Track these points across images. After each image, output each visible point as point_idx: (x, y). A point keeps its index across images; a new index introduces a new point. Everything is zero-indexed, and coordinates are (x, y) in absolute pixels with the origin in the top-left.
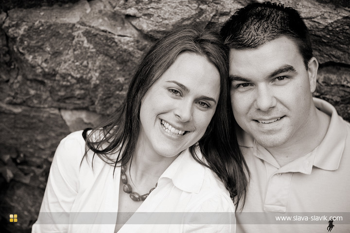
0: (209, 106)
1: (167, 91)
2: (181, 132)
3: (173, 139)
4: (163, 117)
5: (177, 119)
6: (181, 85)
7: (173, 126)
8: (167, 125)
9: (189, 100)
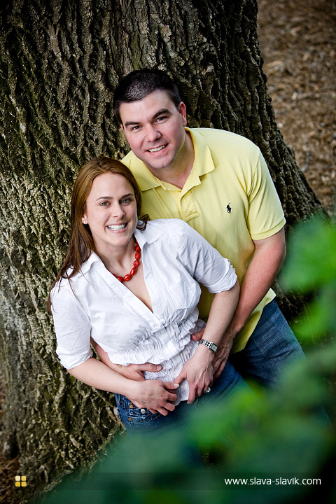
0: (130, 200)
1: (100, 207)
2: (123, 226)
3: (121, 232)
4: (107, 224)
5: (116, 219)
6: (106, 198)
7: (116, 225)
8: (112, 227)
9: (115, 204)
